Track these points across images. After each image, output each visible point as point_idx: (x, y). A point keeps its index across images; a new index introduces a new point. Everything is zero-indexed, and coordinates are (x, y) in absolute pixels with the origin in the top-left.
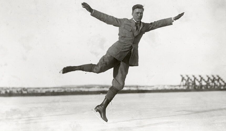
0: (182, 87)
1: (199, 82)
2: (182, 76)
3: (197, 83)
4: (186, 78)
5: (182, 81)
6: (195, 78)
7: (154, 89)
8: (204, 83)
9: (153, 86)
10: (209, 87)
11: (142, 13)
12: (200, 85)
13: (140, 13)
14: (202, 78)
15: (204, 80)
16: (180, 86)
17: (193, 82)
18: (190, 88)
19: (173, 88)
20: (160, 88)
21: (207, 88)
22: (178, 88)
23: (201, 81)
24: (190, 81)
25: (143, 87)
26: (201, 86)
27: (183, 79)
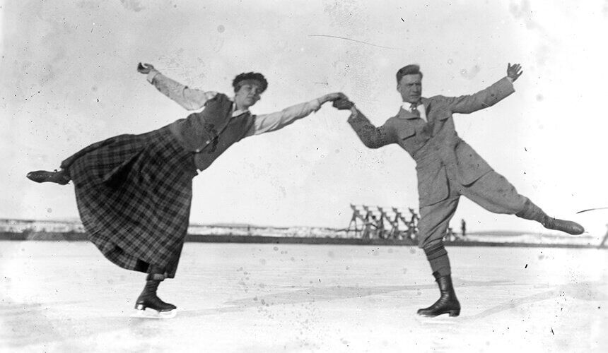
0: (352, 234)
1: (391, 223)
2: (353, 207)
3: (388, 227)
4: (363, 213)
5: (354, 219)
6: (383, 215)
7: (289, 236)
8: (402, 227)
9: (287, 229)
10: (413, 236)
11: (419, 84)
12: (394, 230)
13: (417, 84)
14: (398, 215)
15: (403, 219)
16: (348, 231)
17: (377, 222)
18: (371, 236)
19: (333, 235)
20: (302, 234)
21: (409, 237)
22: (344, 235)
23: (396, 221)
24: (371, 220)
25: (263, 228)
26: (397, 233)
27: (356, 215)
